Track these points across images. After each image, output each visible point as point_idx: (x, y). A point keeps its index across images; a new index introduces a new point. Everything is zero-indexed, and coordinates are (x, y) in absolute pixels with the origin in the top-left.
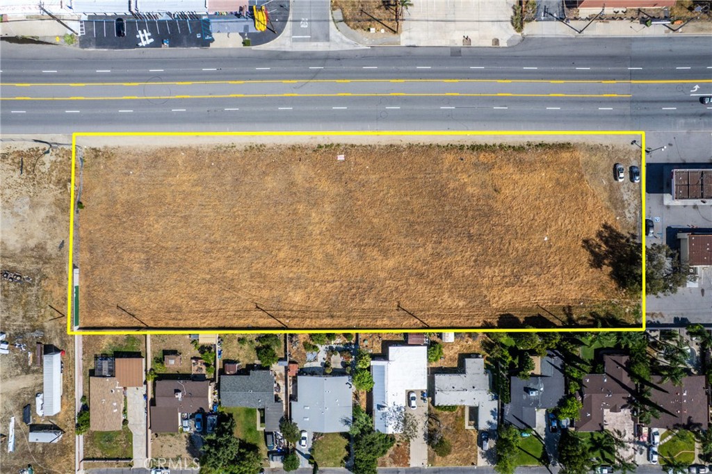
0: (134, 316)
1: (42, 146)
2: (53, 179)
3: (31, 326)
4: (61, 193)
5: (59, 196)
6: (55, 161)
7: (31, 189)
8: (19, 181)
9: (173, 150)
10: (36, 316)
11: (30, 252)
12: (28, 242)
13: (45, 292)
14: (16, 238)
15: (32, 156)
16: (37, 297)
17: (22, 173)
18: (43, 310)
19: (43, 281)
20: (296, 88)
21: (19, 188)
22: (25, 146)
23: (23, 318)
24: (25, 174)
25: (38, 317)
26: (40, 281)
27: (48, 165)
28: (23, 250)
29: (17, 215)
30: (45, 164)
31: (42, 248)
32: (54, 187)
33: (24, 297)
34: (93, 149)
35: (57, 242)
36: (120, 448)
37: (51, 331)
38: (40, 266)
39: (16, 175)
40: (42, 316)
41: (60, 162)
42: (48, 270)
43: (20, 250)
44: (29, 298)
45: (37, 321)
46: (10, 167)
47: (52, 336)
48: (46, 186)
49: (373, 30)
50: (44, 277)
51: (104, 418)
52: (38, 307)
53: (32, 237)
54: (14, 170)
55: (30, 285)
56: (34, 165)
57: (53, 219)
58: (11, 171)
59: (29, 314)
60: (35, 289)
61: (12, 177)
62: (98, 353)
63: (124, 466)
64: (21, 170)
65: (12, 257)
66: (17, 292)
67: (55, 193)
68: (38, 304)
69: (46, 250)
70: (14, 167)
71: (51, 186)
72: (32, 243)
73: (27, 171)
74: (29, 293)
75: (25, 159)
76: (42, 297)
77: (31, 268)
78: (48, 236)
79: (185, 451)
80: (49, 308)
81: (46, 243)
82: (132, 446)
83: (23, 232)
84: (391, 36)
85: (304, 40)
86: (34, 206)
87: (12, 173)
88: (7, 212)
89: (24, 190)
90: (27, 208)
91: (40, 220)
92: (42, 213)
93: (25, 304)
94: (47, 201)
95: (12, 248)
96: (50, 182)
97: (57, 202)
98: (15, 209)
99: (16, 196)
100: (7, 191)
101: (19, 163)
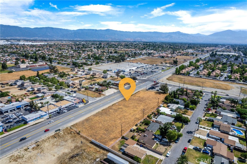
0: (116, 138)
1: (57, 132)
2: (66, 134)
3: (94, 160)
5: (71, 136)
7: (62, 139)
8: (57, 140)
9: (89, 117)
10: (92, 157)
11: (74, 149)
13: (88, 152)
14: (67, 150)
15: (56, 134)
16: (88, 154)
18: (93, 155)
19: (85, 151)
20: (99, 103)
22: (53, 134)
23: (89, 161)
26: (84, 151)
28: (72, 150)
29: (63, 146)
30: (61, 134)
31: (77, 146)
33: (83, 157)
35: (80, 142)
36: (154, 160)
37: (101, 156)
38: (81, 149)
39: (55, 139)
40: (94, 156)
41: (65, 131)
42: (84, 148)
44: (86, 156)
45: (94, 158)
47: (102, 157)
49: (102, 96)
50: (84, 150)
51: (140, 152)
52: (90, 156)
53: (71, 146)
55: (82, 154)
56: (59, 135)
57: (74, 140)
59: (89, 159)
60: (85, 153)
62: (118, 150)
63: (161, 162)
64: (56, 138)
65: (70, 153)
66: (80, 157)
67: (69, 136)
69: (78, 146)
71: (67, 135)
72: (73, 147)
73: (58, 137)
74: (84, 155)
75: (55, 136)
76: (89, 153)
77: (79, 151)
78: (76, 144)
79: (164, 147)
80: (94, 153)
82: (155, 157)
83: (68, 147)
84: (105, 96)
86: (66, 141)
87: (53, 140)
88: (59, 147)
89: (60, 140)
90: (64, 143)
91: (70, 142)
92: (70, 141)
93: (86, 158)
94: (69, 138)
95: (68, 152)
96: (66, 135)
97: (71, 137)
98: (61, 145)
99: (59, 143)
100: (55, 143)
101: (54, 137)
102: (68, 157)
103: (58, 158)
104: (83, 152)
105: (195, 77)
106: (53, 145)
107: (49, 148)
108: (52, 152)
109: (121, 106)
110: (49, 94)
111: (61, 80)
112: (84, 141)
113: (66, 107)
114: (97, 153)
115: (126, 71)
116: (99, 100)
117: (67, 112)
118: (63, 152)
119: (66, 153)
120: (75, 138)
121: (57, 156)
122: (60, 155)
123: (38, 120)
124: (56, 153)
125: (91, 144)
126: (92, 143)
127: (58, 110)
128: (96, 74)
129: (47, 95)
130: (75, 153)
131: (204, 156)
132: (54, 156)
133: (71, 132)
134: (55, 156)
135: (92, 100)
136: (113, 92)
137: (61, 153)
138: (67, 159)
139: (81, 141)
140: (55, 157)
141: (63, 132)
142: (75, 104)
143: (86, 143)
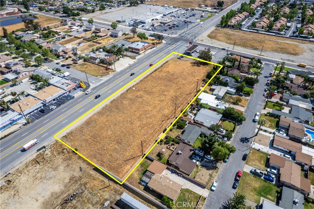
0: (134, 158)
1: (41, 151)
2: (56, 154)
3: (100, 205)
4: (63, 156)
5: (63, 157)
6: (52, 150)
7: (49, 165)
8: (41, 167)
9: (91, 117)
10: (98, 199)
11: (70, 184)
12: (65, 182)
13: (92, 188)
14: (58, 185)
15: (39, 157)
16: (90, 193)
17: (40, 164)
18: (98, 194)
19: (87, 186)
20: (107, 88)
21: (43, 169)
22: (34, 156)
23: (93, 206)
24: (42, 164)
25: (99, 198)
26: (85, 187)
27: (49, 153)
28: (65, 187)
29: (50, 178)
30: (48, 154)
31: (73, 178)
32: (58, 156)
33: (84, 199)
34: (63, 137)
35: (78, 169)
36: (193, 199)
37: (111, 196)
38: (79, 183)
39: (38, 166)
40: (100, 196)
41: (54, 148)
42: (84, 180)
43: (64, 188)
44: (87, 197)
45: (100, 200)
46: (32, 167)
47: (114, 198)
48: (55, 158)
49: (110, 73)
50: (85, 184)
51: (171, 189)
52: (95, 196)
53: (65, 178)
54: (35, 166)
55: (82, 193)
56: (43, 158)
57: (68, 166)
58: (34, 168)
59: (94, 203)
60: (86, 192)
61: (36, 169)
62: (138, 181)
63: (204, 202)
64: (39, 163)
65: (62, 193)
66: (79, 201)
67: (61, 157)
68: (94, 195)
69: (76, 177)
70: (34, 166)
71: (57, 157)
72: (67, 180)
73: (41, 162)
74: (85, 195)
75: (37, 160)
76: (93, 191)
77: (76, 187)
78: (72, 172)
79: (208, 171)
80: (100, 191)
81: (73, 175)
82: (194, 192)
83: (59, 181)
84: (115, 72)
85: (97, 83)
86: (56, 169)
87: (35, 168)
88: (44, 181)
89: (46, 168)
90: (53, 172)
91: (63, 170)
92: (61, 168)
93: (88, 201)
94: (60, 163)
95: (59, 191)
96: (56, 156)
97: (65, 160)
98: (48, 177)
99: (44, 173)
100: (38, 175)
101: (35, 163)
102: (60, 201)
103: (44, 204)
104: (84, 189)
105: (250, 31)
106: (35, 178)
107: (28, 186)
108: (32, 192)
109: (141, 93)
110: (26, 74)
111: (45, 44)
112: (84, 166)
113: (54, 100)
114: (106, 189)
115: (146, 22)
116: (106, 81)
117: (56, 108)
118: (52, 190)
119: (56, 194)
120: (70, 162)
121: (41, 200)
122: (47, 197)
123: (9, 127)
124: (40, 194)
125: (96, 172)
126: (96, 169)
127: (40, 107)
128: (100, 29)
129: (23, 75)
130: (71, 192)
131: (267, 186)
132: (37, 200)
133: (63, 150)
134: (39, 200)
135: (95, 83)
136: (127, 65)
137: (47, 194)
138: (57, 205)
139: (80, 167)
140: (38, 203)
141: (50, 150)
142: (67, 92)
143: (88, 170)
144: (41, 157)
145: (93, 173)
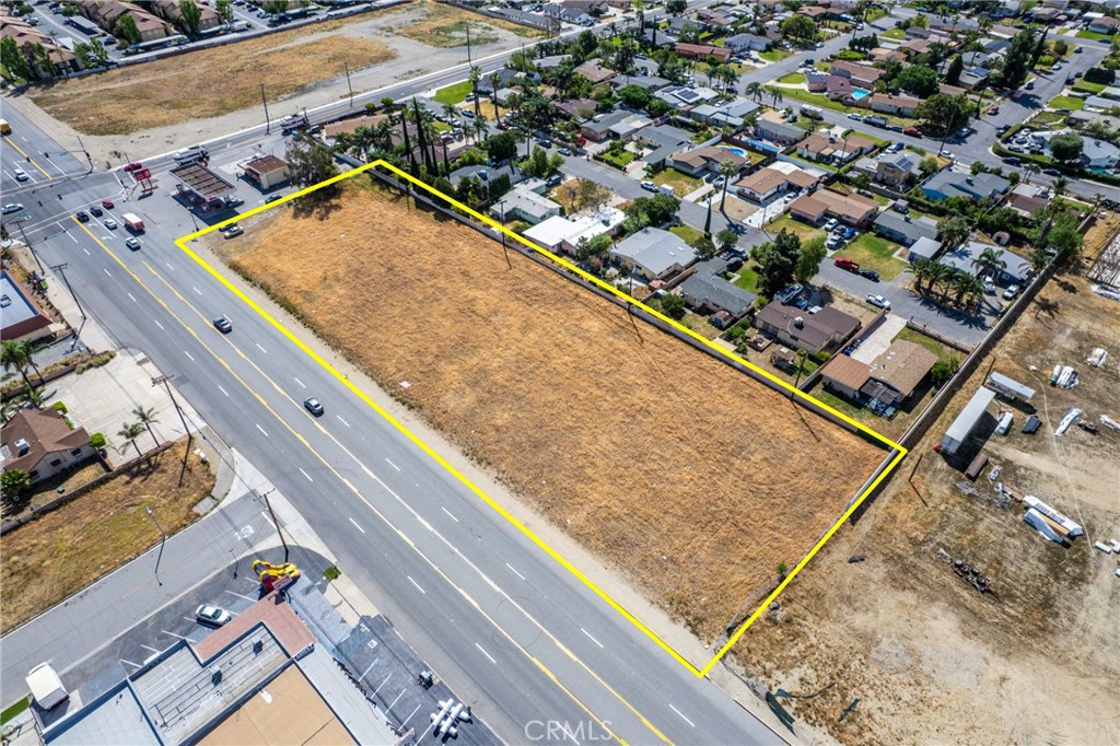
0: (803, 421)
2: (802, 647)
3: (972, 503)
4: (804, 619)
5: (810, 619)
6: (778, 668)
7: (855, 664)
8: (871, 693)
10: (958, 509)
11: (919, 589)
12: (914, 603)
13: (924, 525)
14: (933, 623)
15: (817, 711)
16: (942, 528)
17: (857, 701)
18: (942, 508)
19: (920, 539)
21: (878, 683)
23: (982, 519)
24: (852, 695)
25: (954, 506)
26: (924, 541)
27: (797, 673)
28: (933, 600)
29: (911, 652)
30: (801, 680)
31: (894, 579)
32: (811, 636)
33: (965, 542)
34: (698, 635)
35: (860, 569)
37: (942, 480)
38: (911, 559)
40: (947, 503)
41: (769, 660)
42: (902, 547)
43: (937, 603)
44: (957, 534)
45: (959, 503)
46: (875, 727)
47: (944, 474)
48: (822, 646)
50: (914, 542)
52: (948, 517)
53: (903, 604)
54: (869, 716)
55: (945, 548)
56: (823, 693)
57: (848, 600)
58: (878, 719)
59: (971, 519)
60: (940, 539)
61: (880, 709)
64: (854, 705)
65: (956, 604)
66: (974, 555)
67: (815, 627)
68: (945, 519)
69: (889, 573)
70: (866, 721)
71: (814, 640)
72: (909, 597)
73: (844, 697)
74: (952, 540)
75: (835, 716)
76: (934, 521)
77: (930, 566)
78: (873, 586)
80: (930, 504)
81: (884, 581)
83: (914, 622)
86: (868, 639)
87: (877, 716)
88: (927, 669)
89: (868, 675)
90: (884, 645)
91: (871, 614)
92: (860, 620)
93: (969, 532)
94: (839, 628)
95: (952, 616)
96: (812, 646)
97: (822, 615)
98: (909, 661)
99: (893, 678)
100: (906, 696)
101: (851, 721)
102: (987, 607)
103: (1009, 654)
104: (931, 545)
106: (921, 705)
107: (961, 724)
108: (978, 702)
109: (448, 368)
112: (842, 552)
114: (922, 492)
118: (955, 639)
119: (964, 622)
120: (831, 593)
121: (998, 667)
122: (985, 651)
124: (979, 675)
125: (863, 516)
126: (855, 517)
130: (950, 579)
132: (1003, 679)
133: (775, 623)
134: (1002, 673)
137: (974, 650)
138: (1004, 612)
139: (851, 562)
140: (1010, 674)
141: (779, 673)
143: (857, 539)
144: (819, 702)
145: (866, 525)
